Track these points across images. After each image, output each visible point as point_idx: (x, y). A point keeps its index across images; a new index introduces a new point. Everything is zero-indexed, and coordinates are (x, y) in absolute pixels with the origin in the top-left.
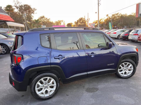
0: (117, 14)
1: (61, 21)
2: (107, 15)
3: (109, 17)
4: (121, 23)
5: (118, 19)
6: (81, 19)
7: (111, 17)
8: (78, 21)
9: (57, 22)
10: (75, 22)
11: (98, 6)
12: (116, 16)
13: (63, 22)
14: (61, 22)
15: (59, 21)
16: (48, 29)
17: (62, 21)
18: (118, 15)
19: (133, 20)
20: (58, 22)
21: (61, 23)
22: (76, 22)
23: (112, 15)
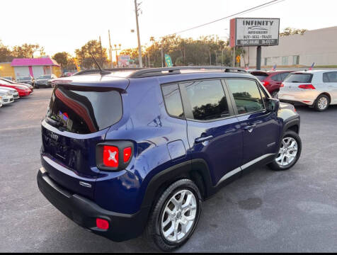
0: (173, 37)
1: (33, 46)
2: (152, 39)
3: (156, 43)
4: (182, 57)
5: (176, 48)
6: (91, 44)
7: (160, 43)
8: (83, 48)
9: (20, 48)
10: (78, 50)
11: (137, 15)
12: (170, 40)
13: (39, 49)
14: (33, 49)
15: (26, 46)
16: (167, 72)
17: (37, 47)
18: (175, 39)
19: (204, 50)
20: (24, 48)
21: (31, 53)
22: (80, 50)
23: (162, 39)
